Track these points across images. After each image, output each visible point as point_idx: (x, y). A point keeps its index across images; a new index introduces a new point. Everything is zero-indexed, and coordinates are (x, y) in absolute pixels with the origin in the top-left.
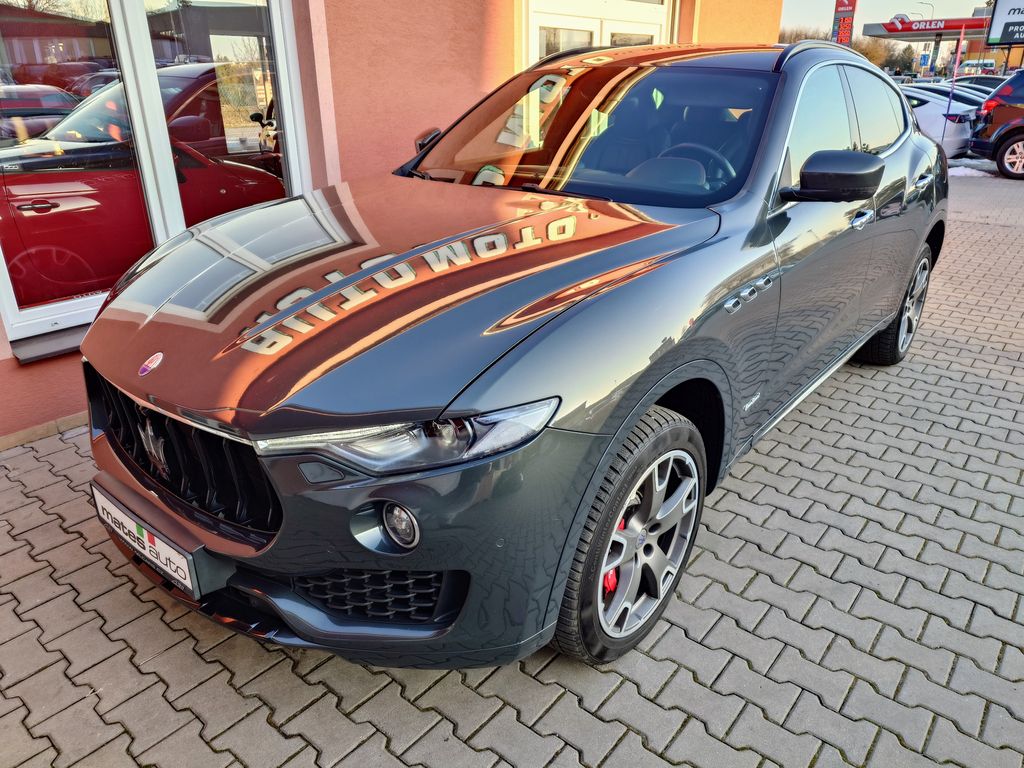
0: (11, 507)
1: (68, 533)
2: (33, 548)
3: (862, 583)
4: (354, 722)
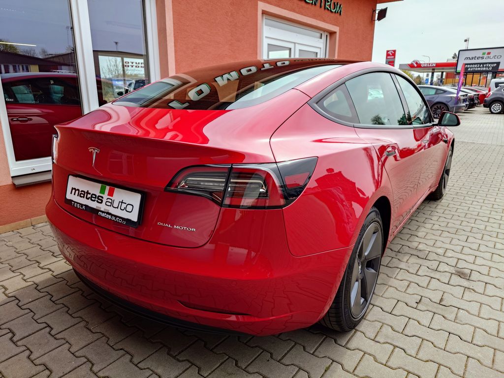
0: (10, 258)
1: (42, 269)
2: (24, 276)
4: (216, 353)
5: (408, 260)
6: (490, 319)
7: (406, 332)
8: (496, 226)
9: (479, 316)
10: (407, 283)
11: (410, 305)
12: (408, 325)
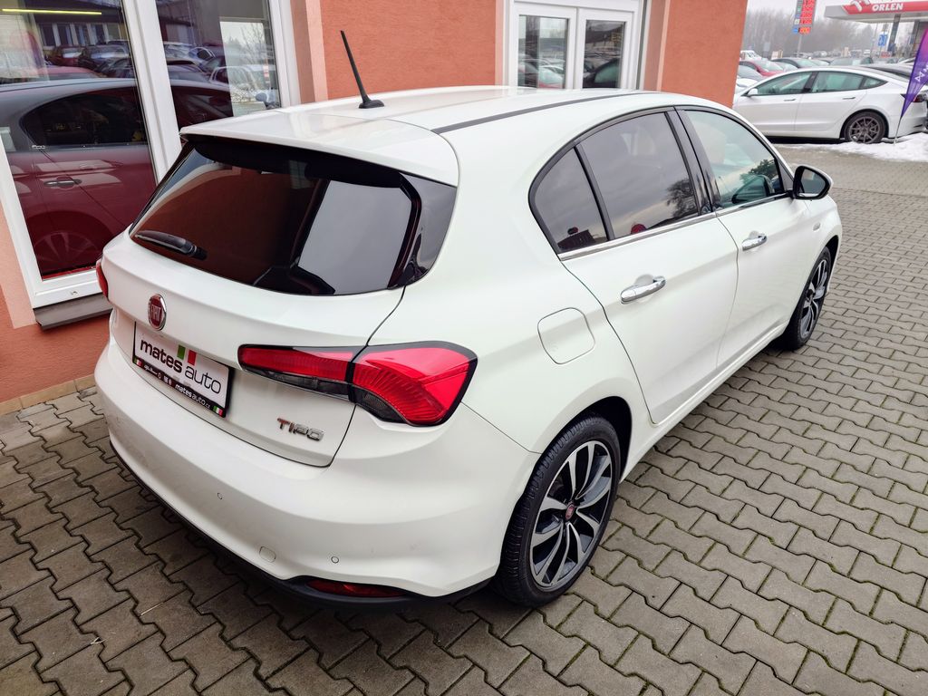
0: (32, 460)
1: (82, 487)
2: (50, 500)
3: (818, 556)
4: (333, 678)
6: (843, 633)
7: (676, 654)
9: (823, 626)
11: (701, 593)
12: (684, 639)
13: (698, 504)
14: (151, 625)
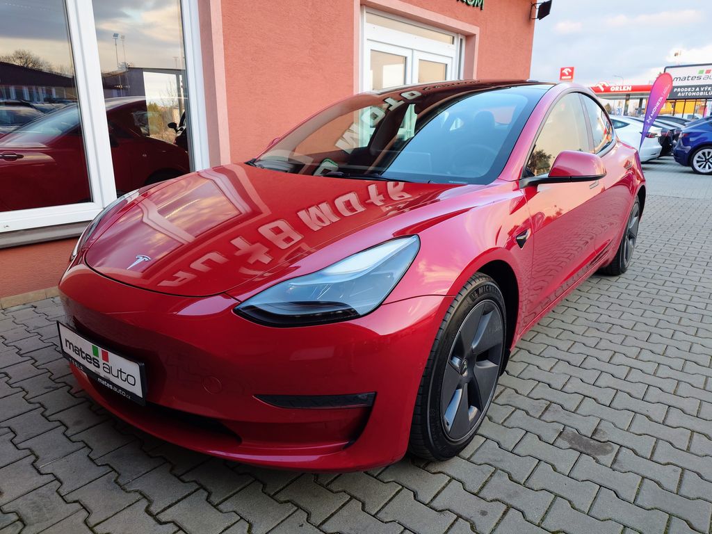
3: (636, 410)
4: (221, 511)
5: (552, 368)
6: (668, 464)
7: (530, 483)
8: (698, 318)
9: (650, 459)
10: (544, 404)
13: (533, 377)
14: (51, 475)
